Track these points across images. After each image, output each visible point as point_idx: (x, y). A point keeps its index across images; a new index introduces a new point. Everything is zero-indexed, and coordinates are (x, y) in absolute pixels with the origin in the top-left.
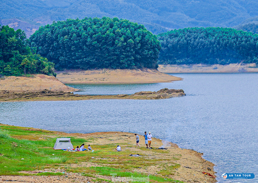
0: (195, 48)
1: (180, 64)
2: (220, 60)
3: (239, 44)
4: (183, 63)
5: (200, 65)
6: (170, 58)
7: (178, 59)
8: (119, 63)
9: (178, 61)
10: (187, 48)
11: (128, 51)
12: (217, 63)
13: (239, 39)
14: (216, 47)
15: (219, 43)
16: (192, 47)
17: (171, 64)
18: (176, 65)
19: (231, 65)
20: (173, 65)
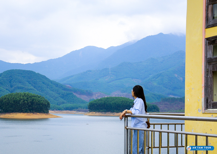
0: (107, 105)
1: (102, 112)
2: (116, 111)
3: (123, 104)
4: (103, 112)
5: (109, 113)
6: (98, 109)
7: (101, 110)
8: (22, 110)
9: (101, 111)
10: (104, 105)
11: (25, 106)
12: (115, 112)
13: (123, 102)
14: (114, 105)
15: (115, 104)
16: (106, 105)
17: (98, 112)
18: (100, 112)
19: (120, 113)
20: (99, 112)
